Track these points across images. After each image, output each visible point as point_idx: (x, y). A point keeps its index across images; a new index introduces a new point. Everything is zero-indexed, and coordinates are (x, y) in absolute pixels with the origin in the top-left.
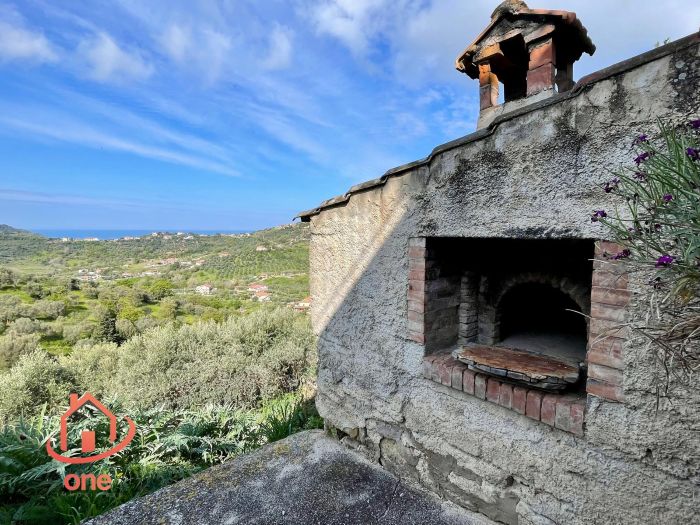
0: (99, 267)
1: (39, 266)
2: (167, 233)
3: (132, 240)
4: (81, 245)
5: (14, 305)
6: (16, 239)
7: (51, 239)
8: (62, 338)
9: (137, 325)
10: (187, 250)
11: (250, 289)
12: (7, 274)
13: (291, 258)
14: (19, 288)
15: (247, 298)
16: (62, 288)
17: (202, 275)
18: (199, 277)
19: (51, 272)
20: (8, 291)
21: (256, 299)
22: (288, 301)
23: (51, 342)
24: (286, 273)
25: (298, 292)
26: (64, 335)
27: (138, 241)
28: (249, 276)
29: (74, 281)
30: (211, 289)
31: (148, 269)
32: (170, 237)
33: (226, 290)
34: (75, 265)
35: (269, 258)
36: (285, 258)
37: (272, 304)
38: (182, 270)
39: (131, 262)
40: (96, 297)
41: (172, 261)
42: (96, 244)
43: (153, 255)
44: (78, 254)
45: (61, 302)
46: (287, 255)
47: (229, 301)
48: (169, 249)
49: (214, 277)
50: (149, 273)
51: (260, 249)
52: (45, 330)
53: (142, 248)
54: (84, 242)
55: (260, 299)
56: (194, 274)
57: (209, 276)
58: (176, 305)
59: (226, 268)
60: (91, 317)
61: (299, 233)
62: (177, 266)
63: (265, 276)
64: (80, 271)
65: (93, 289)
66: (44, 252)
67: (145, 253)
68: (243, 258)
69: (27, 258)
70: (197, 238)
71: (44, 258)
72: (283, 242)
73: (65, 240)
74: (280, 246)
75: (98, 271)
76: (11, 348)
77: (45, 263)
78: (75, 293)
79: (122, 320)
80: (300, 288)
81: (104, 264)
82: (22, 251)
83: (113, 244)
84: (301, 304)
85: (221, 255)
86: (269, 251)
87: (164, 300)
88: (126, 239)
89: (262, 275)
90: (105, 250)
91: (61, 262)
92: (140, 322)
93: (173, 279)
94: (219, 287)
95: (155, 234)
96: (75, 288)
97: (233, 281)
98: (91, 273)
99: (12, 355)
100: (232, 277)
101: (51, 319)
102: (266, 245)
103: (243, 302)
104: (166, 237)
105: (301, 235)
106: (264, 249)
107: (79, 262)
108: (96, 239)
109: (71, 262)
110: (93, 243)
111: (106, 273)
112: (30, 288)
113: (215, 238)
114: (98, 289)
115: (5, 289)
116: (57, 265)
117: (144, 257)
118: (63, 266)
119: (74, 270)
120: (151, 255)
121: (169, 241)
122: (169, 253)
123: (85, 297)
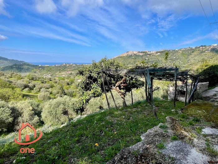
0: (49, 74)
2: (68, 64)
3: (58, 66)
5: (39, 85)
7: (36, 65)
8: (52, 94)
10: (73, 69)
14: (38, 80)
18: (78, 77)
27: (60, 66)
31: (63, 74)
32: (69, 65)
34: (43, 73)
38: (73, 75)
39: (58, 72)
40: (56, 83)
41: (70, 72)
44: (44, 70)
50: (64, 76)
53: (61, 68)
54: (45, 66)
62: (71, 74)
66: (35, 69)
67: (62, 70)
69: (31, 71)
70: (76, 65)
73: (40, 66)
77: (35, 72)
78: (51, 82)
81: (51, 73)
82: (29, 69)
83: (53, 67)
88: (56, 65)
90: (51, 69)
91: (39, 72)
95: (64, 64)
96: (51, 80)
101: (48, 88)
104: (68, 65)
110: (48, 66)
111: (52, 75)
112: (41, 80)
113: (82, 65)
115: (35, 80)
116: (38, 73)
117: (62, 71)
118: (40, 73)
119: (43, 74)
120: (64, 70)
121: (68, 66)
122: (69, 70)
123: (54, 83)
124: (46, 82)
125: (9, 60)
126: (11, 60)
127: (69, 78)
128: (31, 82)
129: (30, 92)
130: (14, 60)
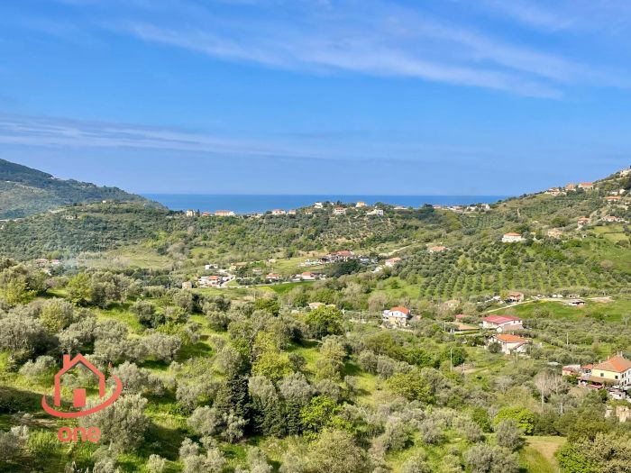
0: (232, 261)
1: (154, 256)
2: (340, 205)
3: (284, 216)
4: (212, 223)
5: (118, 338)
6: (128, 211)
7: (171, 213)
9: (281, 388)
10: (370, 235)
11: (485, 325)
12: (113, 285)
13: (579, 261)
14: (126, 307)
15: (477, 342)
16: (180, 310)
17: (395, 286)
18: (390, 291)
19: (169, 266)
20: (114, 311)
21: (496, 349)
22: (567, 361)
23: (161, 406)
24: (565, 294)
25: (590, 342)
26: (178, 397)
27: (292, 217)
28: (486, 294)
29: (196, 298)
30: (410, 317)
31: (306, 269)
32: (344, 211)
33: (438, 321)
34: (201, 256)
35: (529, 260)
36: (563, 259)
37: (530, 364)
38: (361, 275)
39: (280, 255)
40: (225, 328)
41: (345, 256)
42: (231, 220)
43: (314, 243)
44: (205, 238)
45: (176, 338)
46: (569, 254)
47: (442, 346)
48: (341, 234)
49: (416, 290)
50: (307, 277)
51: (509, 238)
52: (155, 383)
53: (297, 231)
54: (214, 218)
55: (506, 349)
56: (380, 284)
57: (408, 289)
58: (344, 354)
59: (438, 274)
60: (216, 366)
61: (598, 205)
62: (352, 266)
63: (518, 296)
64: (207, 267)
65: (221, 314)
66: (162, 234)
67: (301, 239)
68: (474, 257)
69: (141, 243)
70: (389, 213)
71: (160, 243)
72: (561, 224)
73: (189, 214)
74: (554, 233)
75: (232, 268)
76: (111, 416)
77: (162, 251)
78: (196, 319)
79: (258, 378)
80: (595, 332)
81: (240, 256)
82: (134, 233)
83: (255, 222)
84: (596, 373)
85: (433, 248)
86: (530, 244)
87: (327, 341)
88: (274, 213)
89: (512, 293)
90: (242, 233)
91: (182, 251)
92: (286, 382)
93: (346, 291)
94: (425, 315)
95: (319, 205)
96: (197, 311)
97: (452, 304)
98: (222, 271)
99: (111, 425)
100: (450, 297)
101: (161, 364)
102: (523, 230)
103: (469, 350)
104: (337, 212)
105: (604, 211)
106: (519, 239)
107: (206, 251)
108: (231, 214)
109: (196, 252)
110: (227, 219)
112: (140, 309)
113: (422, 214)
114: (229, 315)
115: (110, 307)
116: (177, 255)
117: (301, 247)
118: (185, 257)
119: (198, 264)
120: (312, 243)
121: (342, 219)
122: (342, 240)
123: (210, 326)
124: (163, 321)
125: (57, 183)
126: (64, 183)
127: (336, 295)
128: (78, 319)
129: (51, 382)
130: (75, 182)
